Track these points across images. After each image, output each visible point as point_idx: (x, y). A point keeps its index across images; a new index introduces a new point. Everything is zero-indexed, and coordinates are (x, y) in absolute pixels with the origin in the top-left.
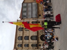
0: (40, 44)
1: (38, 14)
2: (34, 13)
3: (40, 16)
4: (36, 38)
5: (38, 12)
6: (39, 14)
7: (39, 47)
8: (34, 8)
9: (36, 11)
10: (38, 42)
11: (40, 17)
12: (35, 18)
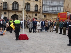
0: (7, 13)
1: (47, 14)
2: (49, 8)
3: (45, 16)
4: (15, 9)
5: (50, 14)
6: (47, 16)
7: (3, 12)
8: (56, 9)
9: (51, 11)
10: (9, 11)
11: (43, 16)
12: (43, 10)
